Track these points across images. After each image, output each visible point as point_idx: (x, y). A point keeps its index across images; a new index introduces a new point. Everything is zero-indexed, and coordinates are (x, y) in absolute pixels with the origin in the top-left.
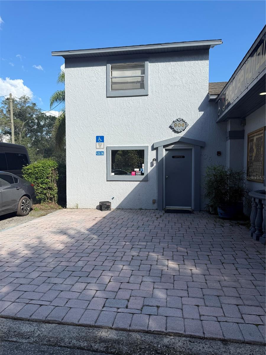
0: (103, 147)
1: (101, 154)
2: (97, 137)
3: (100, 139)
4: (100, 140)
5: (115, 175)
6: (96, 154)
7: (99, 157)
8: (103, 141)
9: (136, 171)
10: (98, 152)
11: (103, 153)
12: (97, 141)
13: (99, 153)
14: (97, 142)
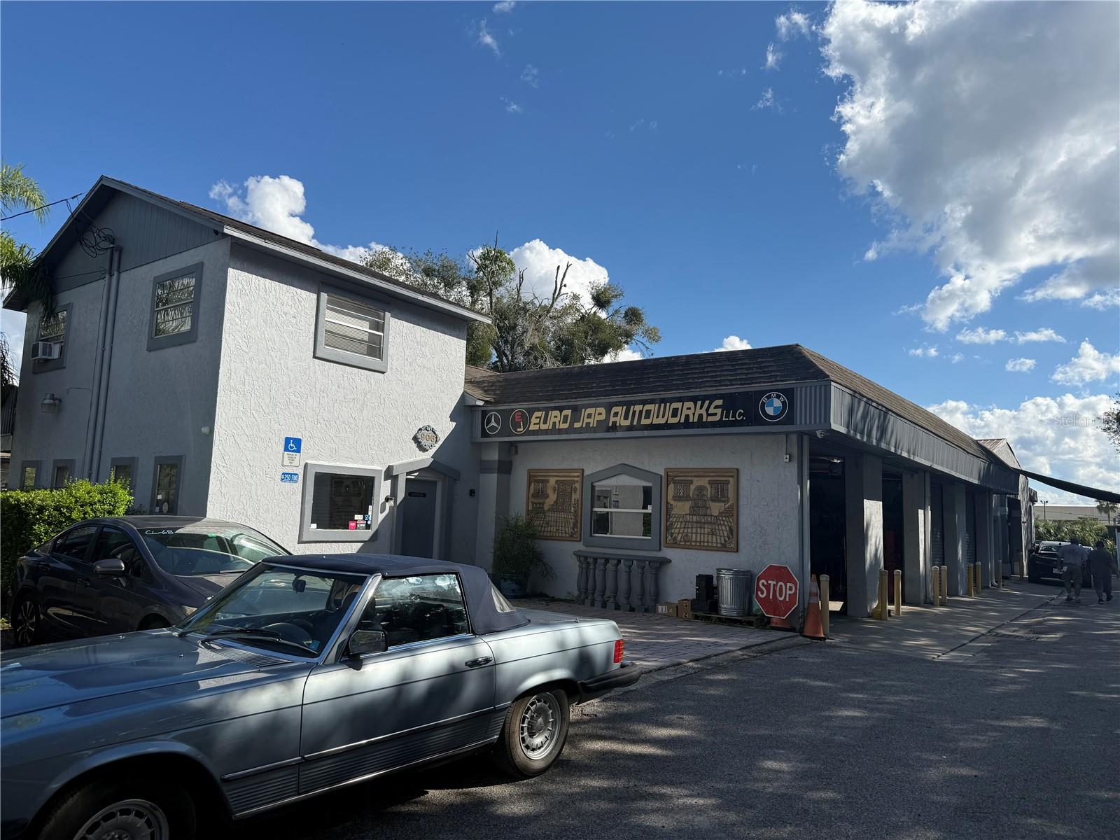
0: (296, 464)
1: (291, 480)
2: (288, 440)
3: (293, 445)
4: (292, 448)
5: (317, 528)
6: (282, 479)
7: (288, 485)
8: (298, 451)
9: (357, 521)
10: (287, 474)
11: (295, 477)
12: (286, 449)
13: (288, 477)
14: (285, 451)
